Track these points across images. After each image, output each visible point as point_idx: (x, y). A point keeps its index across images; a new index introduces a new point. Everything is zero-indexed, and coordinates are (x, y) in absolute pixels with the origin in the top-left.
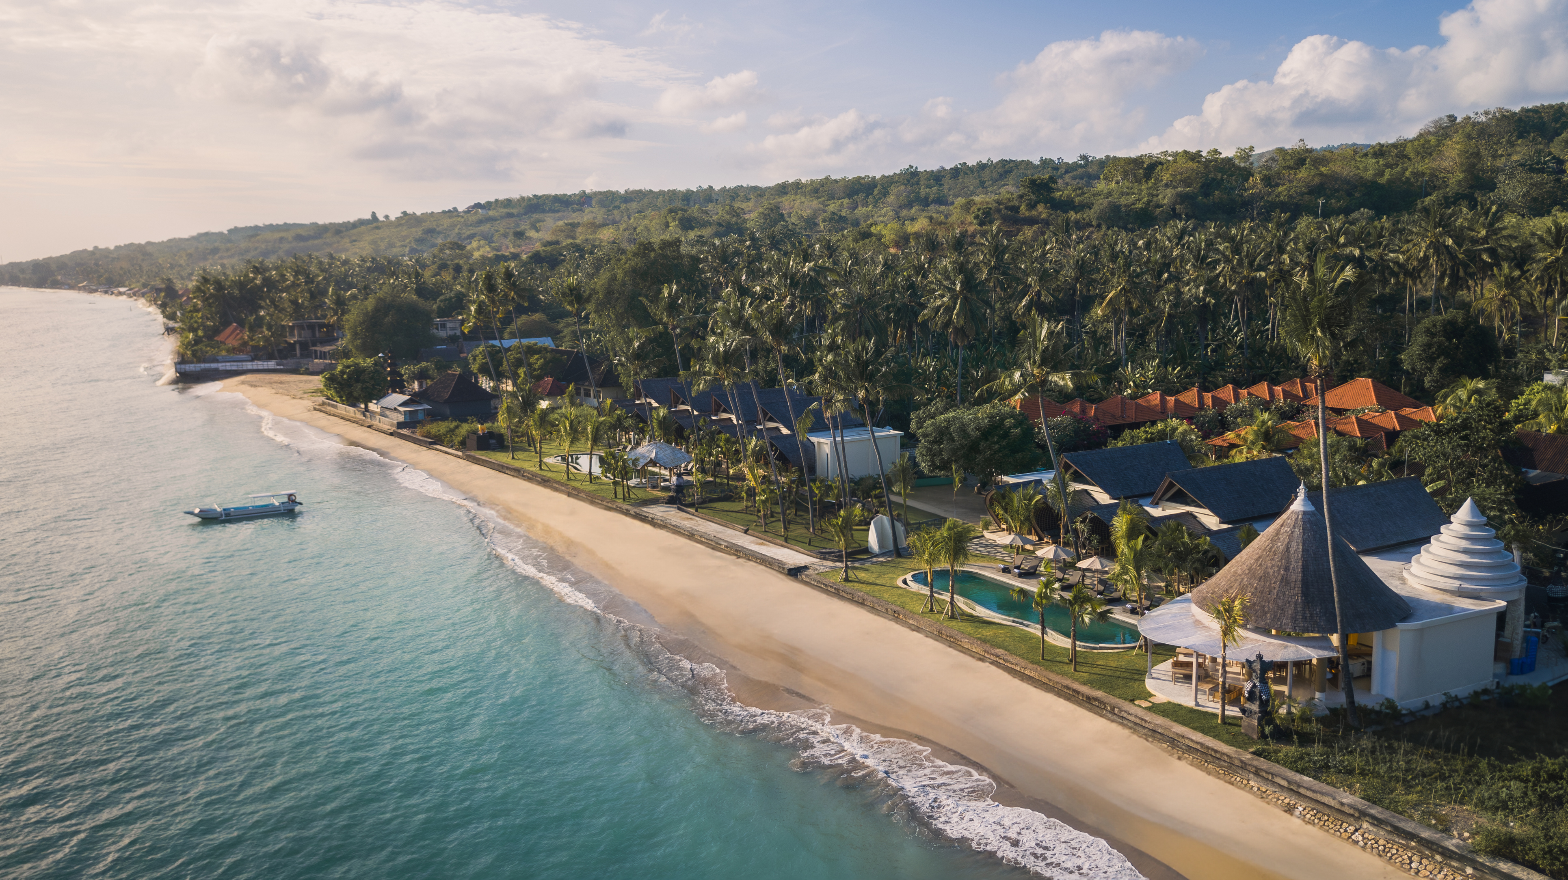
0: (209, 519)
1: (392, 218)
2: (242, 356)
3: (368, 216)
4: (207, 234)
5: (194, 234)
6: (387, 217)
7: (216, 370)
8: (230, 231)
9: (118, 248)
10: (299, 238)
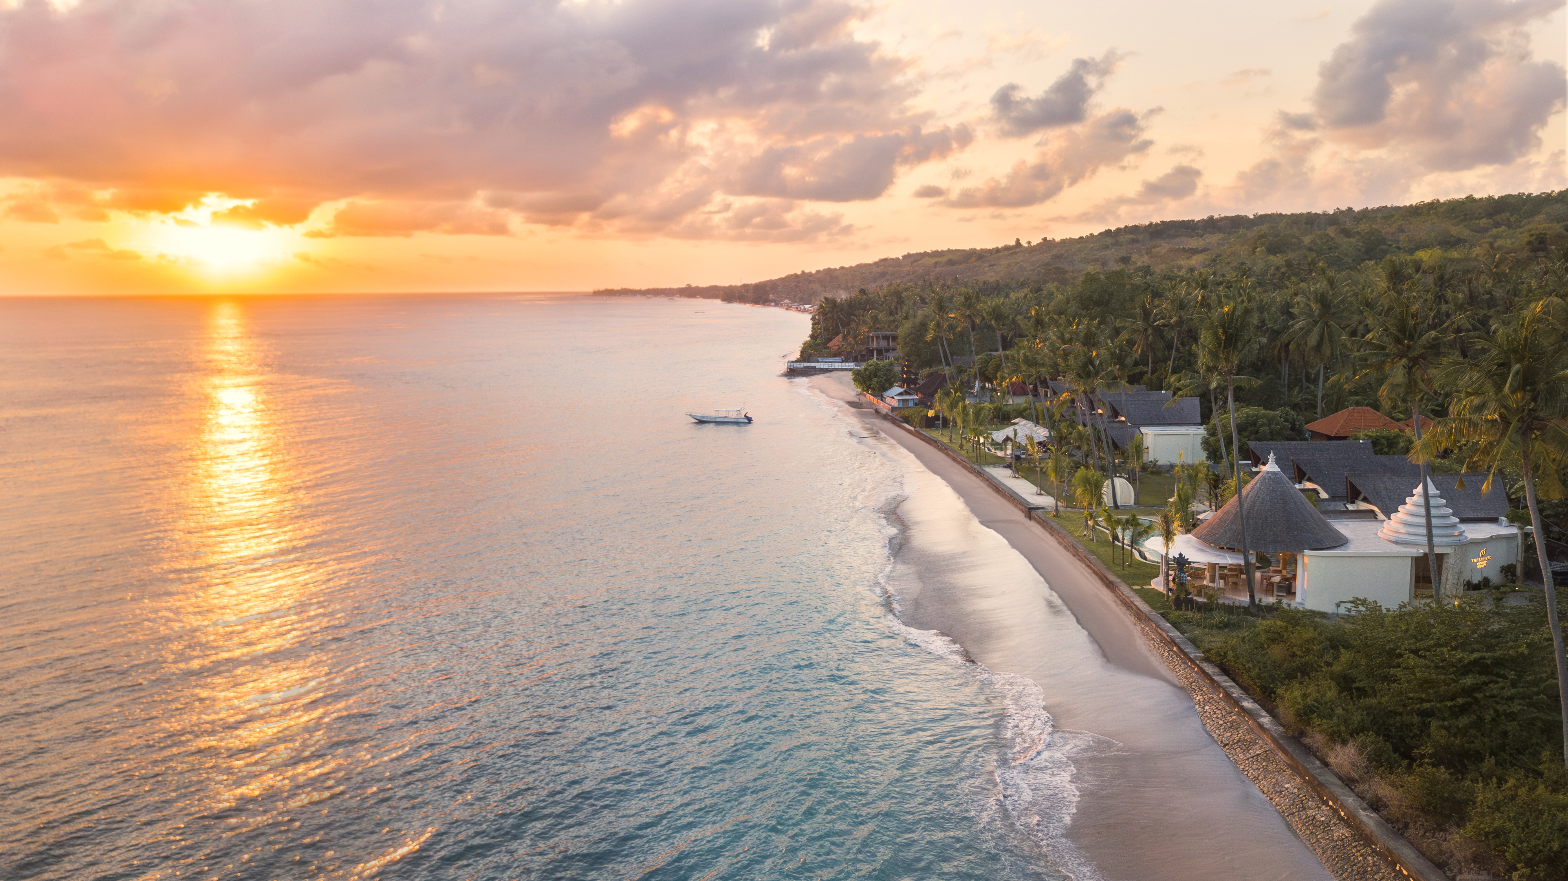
0: (701, 422)
1: (1034, 243)
2: (838, 359)
3: (1012, 243)
4: (885, 260)
5: (877, 260)
6: (1029, 243)
7: (814, 368)
8: (904, 257)
9: (818, 272)
10: (951, 263)
